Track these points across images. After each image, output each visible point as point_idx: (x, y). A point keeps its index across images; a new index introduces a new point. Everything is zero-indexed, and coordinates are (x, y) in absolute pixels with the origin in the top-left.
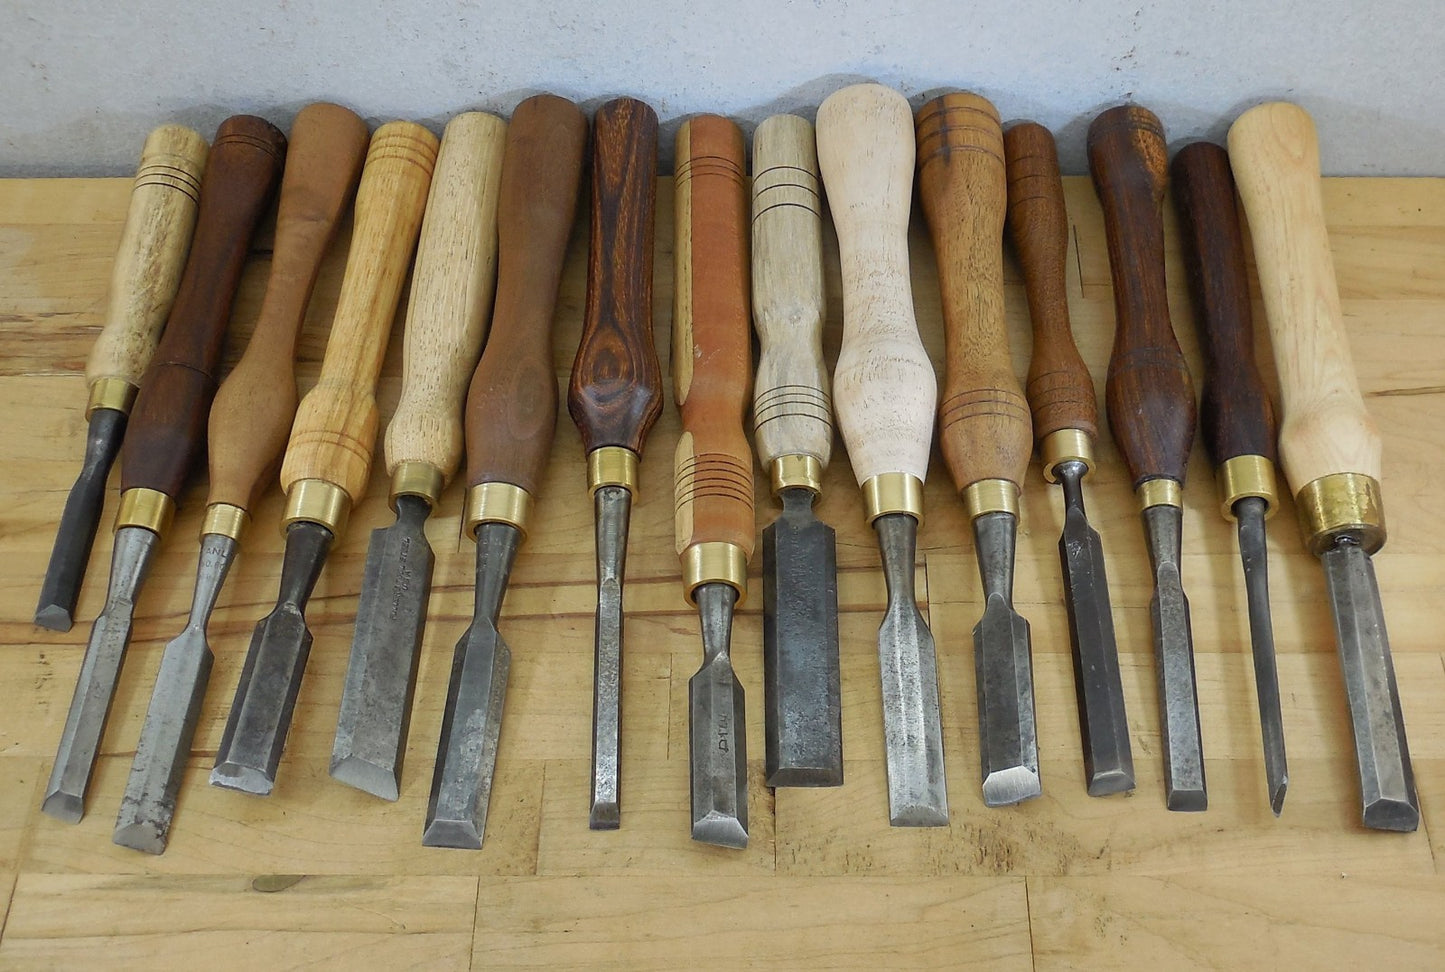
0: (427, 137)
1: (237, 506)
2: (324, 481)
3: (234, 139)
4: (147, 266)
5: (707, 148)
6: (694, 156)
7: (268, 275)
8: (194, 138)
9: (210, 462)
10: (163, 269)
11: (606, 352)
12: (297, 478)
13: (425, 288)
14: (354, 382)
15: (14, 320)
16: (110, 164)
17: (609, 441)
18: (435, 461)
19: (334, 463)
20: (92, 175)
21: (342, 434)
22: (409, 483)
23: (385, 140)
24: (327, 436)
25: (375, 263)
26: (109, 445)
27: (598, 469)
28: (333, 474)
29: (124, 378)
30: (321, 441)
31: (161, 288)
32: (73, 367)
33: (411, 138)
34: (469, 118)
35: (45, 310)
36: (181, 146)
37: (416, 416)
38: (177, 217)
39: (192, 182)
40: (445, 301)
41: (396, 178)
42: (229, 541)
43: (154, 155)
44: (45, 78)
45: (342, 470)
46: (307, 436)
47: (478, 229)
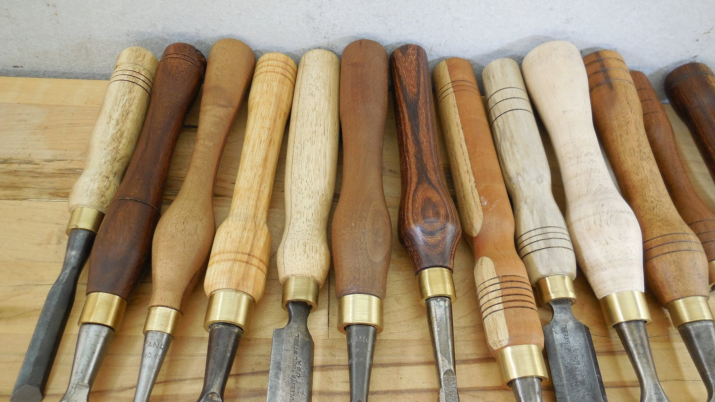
0: (291, 62)
1: (172, 308)
2: (237, 291)
3: (175, 56)
4: (115, 132)
5: (459, 75)
6: (453, 80)
7: (195, 141)
8: (149, 55)
9: (153, 272)
10: (125, 134)
11: (428, 201)
12: (217, 288)
13: (299, 153)
14: (255, 216)
15: (28, 163)
16: (98, 72)
17: (437, 264)
18: (315, 275)
19: (245, 277)
20: (88, 78)
21: (249, 255)
22: (296, 293)
23: (267, 62)
24: (239, 256)
25: (265, 136)
26: (80, 255)
27: (428, 284)
28: (243, 285)
29: (94, 207)
30: (235, 260)
31: (124, 147)
32: (63, 195)
33: (283, 62)
34: (317, 51)
35: (49, 157)
36: (141, 59)
37: (301, 243)
38: (136, 101)
39: (147, 81)
40: (313, 162)
41: (275, 84)
42: (165, 336)
43: (124, 63)
44: (56, 14)
45: (250, 283)
46: (226, 256)
47: (329, 116)
